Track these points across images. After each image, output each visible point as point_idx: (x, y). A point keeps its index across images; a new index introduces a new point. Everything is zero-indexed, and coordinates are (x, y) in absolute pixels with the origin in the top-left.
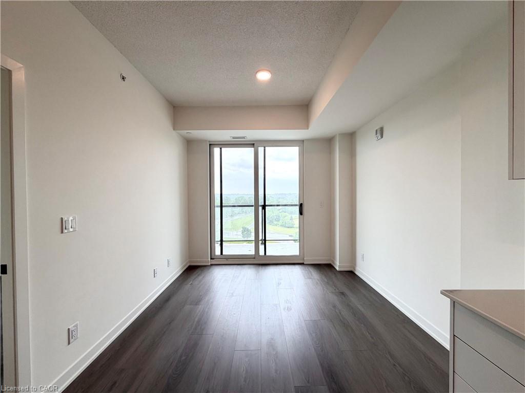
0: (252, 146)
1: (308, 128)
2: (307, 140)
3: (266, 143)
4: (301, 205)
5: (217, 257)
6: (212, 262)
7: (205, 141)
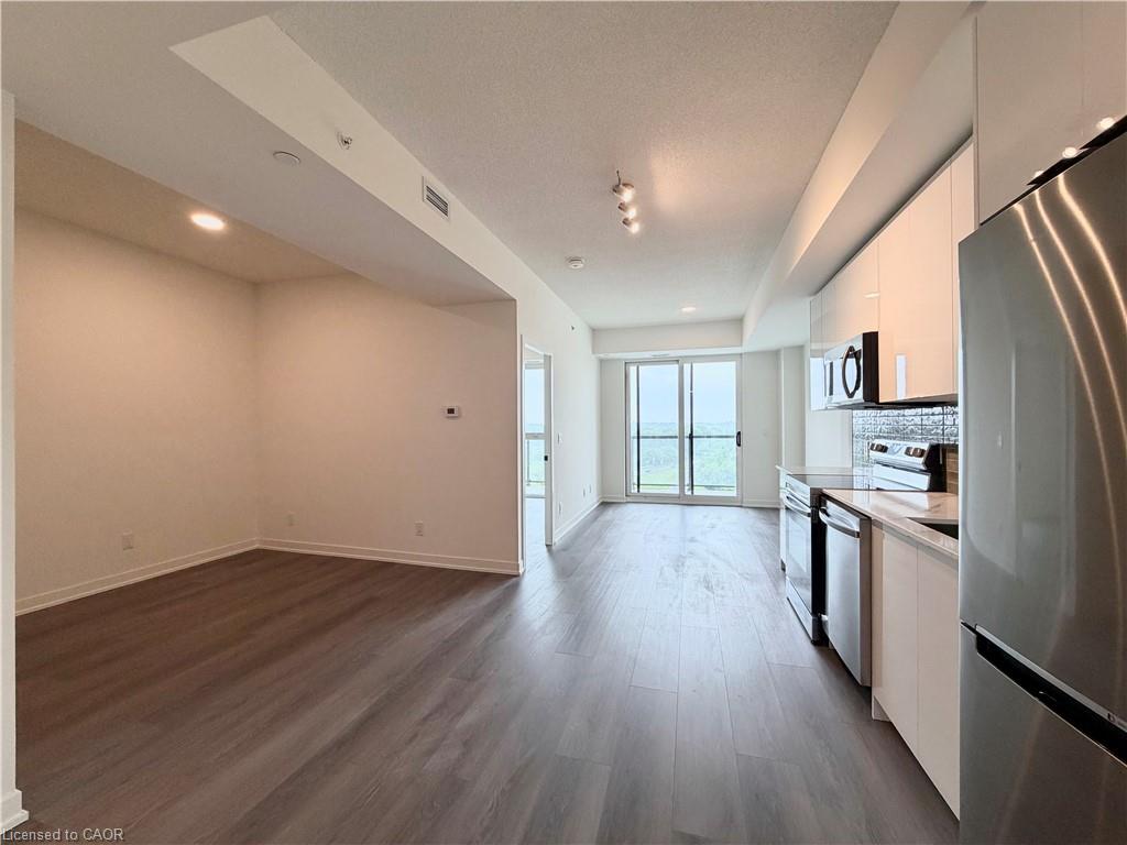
0: (676, 362)
1: (741, 345)
2: (749, 353)
3: (693, 359)
4: (739, 433)
5: (635, 496)
6: (629, 499)
7: (619, 360)
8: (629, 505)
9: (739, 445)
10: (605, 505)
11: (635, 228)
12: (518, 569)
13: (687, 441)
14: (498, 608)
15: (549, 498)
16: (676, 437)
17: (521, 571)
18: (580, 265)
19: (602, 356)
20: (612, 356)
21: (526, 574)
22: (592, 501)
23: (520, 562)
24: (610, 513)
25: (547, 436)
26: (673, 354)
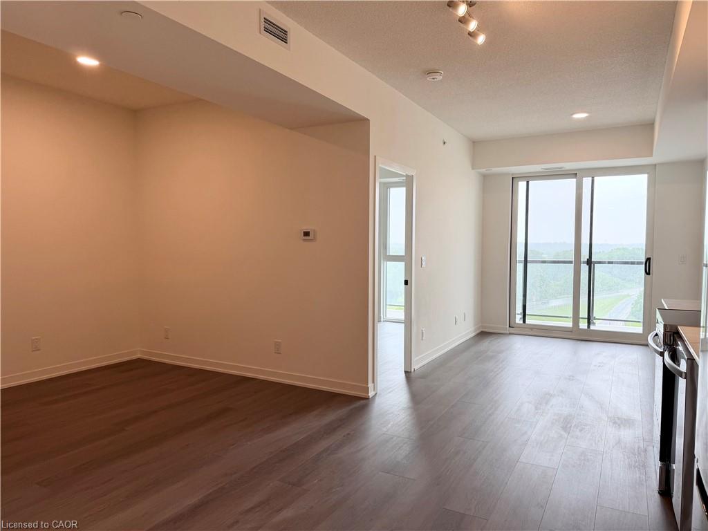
0: (573, 176)
1: (651, 155)
2: (662, 164)
3: (594, 172)
4: (648, 260)
5: (519, 326)
6: (512, 330)
7: (507, 174)
8: (511, 337)
9: (648, 273)
10: (483, 334)
11: (481, 39)
12: (368, 393)
13: (584, 269)
14: (339, 426)
15: (408, 322)
16: (571, 262)
17: (371, 394)
18: (439, 78)
19: (483, 171)
20: (496, 170)
21: (377, 398)
22: (464, 330)
23: (370, 385)
24: (486, 344)
25: (407, 258)
26: (569, 166)
